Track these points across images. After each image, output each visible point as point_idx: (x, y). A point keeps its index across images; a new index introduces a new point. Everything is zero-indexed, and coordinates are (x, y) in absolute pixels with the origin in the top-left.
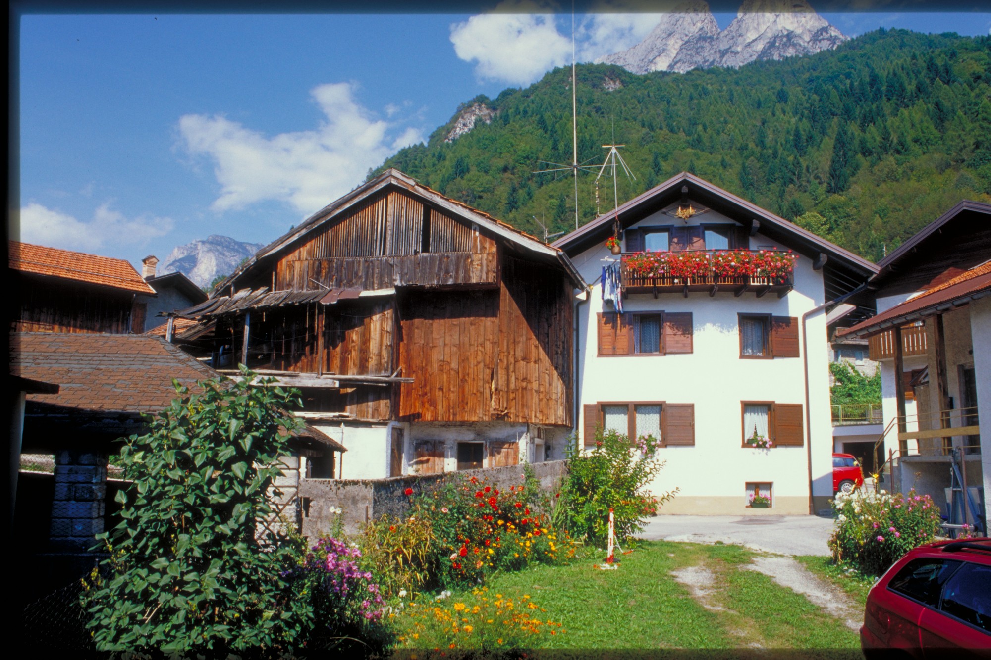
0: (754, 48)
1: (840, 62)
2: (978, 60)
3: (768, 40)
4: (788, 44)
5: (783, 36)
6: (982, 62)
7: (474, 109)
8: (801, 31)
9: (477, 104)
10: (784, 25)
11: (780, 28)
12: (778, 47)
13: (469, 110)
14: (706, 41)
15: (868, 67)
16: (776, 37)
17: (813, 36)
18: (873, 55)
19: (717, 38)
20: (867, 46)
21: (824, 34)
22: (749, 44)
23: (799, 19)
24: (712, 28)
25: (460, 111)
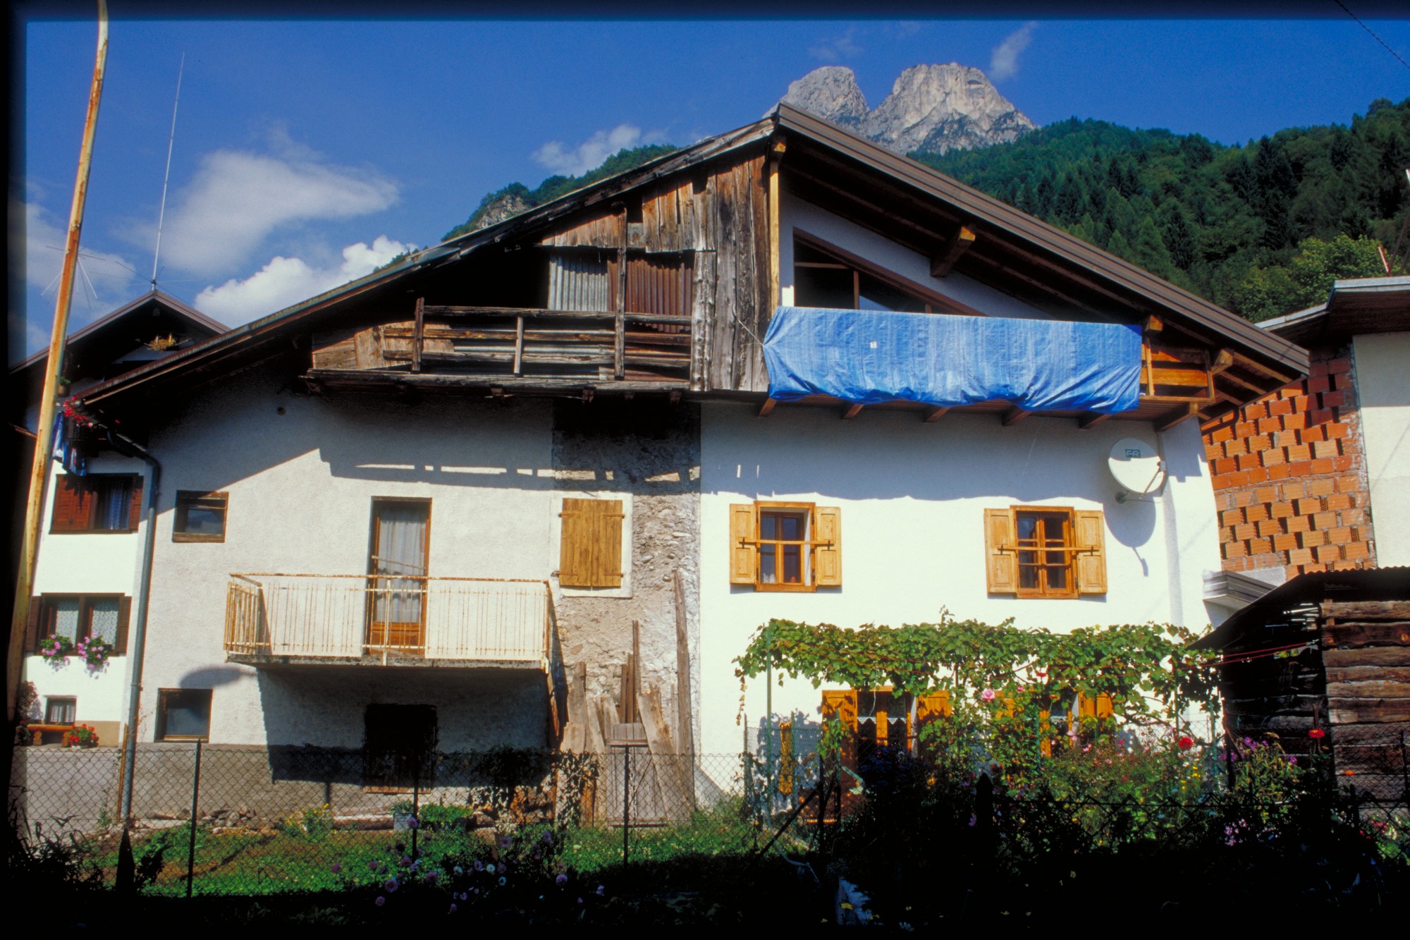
0: (915, 136)
1: (1015, 159)
2: (1171, 167)
3: (934, 126)
4: (960, 133)
5: (953, 122)
6: (1178, 170)
7: (504, 202)
8: (978, 116)
9: (509, 196)
10: (955, 107)
11: (950, 110)
12: (947, 137)
13: (497, 205)
14: (849, 123)
15: (1050, 168)
16: (944, 122)
17: (994, 124)
18: (1059, 153)
19: (865, 120)
20: (1053, 140)
21: (1008, 121)
22: (908, 131)
23: (976, 100)
24: (858, 105)
25: (485, 205)
